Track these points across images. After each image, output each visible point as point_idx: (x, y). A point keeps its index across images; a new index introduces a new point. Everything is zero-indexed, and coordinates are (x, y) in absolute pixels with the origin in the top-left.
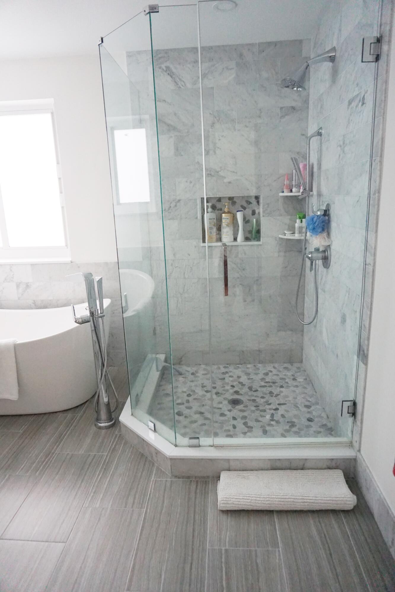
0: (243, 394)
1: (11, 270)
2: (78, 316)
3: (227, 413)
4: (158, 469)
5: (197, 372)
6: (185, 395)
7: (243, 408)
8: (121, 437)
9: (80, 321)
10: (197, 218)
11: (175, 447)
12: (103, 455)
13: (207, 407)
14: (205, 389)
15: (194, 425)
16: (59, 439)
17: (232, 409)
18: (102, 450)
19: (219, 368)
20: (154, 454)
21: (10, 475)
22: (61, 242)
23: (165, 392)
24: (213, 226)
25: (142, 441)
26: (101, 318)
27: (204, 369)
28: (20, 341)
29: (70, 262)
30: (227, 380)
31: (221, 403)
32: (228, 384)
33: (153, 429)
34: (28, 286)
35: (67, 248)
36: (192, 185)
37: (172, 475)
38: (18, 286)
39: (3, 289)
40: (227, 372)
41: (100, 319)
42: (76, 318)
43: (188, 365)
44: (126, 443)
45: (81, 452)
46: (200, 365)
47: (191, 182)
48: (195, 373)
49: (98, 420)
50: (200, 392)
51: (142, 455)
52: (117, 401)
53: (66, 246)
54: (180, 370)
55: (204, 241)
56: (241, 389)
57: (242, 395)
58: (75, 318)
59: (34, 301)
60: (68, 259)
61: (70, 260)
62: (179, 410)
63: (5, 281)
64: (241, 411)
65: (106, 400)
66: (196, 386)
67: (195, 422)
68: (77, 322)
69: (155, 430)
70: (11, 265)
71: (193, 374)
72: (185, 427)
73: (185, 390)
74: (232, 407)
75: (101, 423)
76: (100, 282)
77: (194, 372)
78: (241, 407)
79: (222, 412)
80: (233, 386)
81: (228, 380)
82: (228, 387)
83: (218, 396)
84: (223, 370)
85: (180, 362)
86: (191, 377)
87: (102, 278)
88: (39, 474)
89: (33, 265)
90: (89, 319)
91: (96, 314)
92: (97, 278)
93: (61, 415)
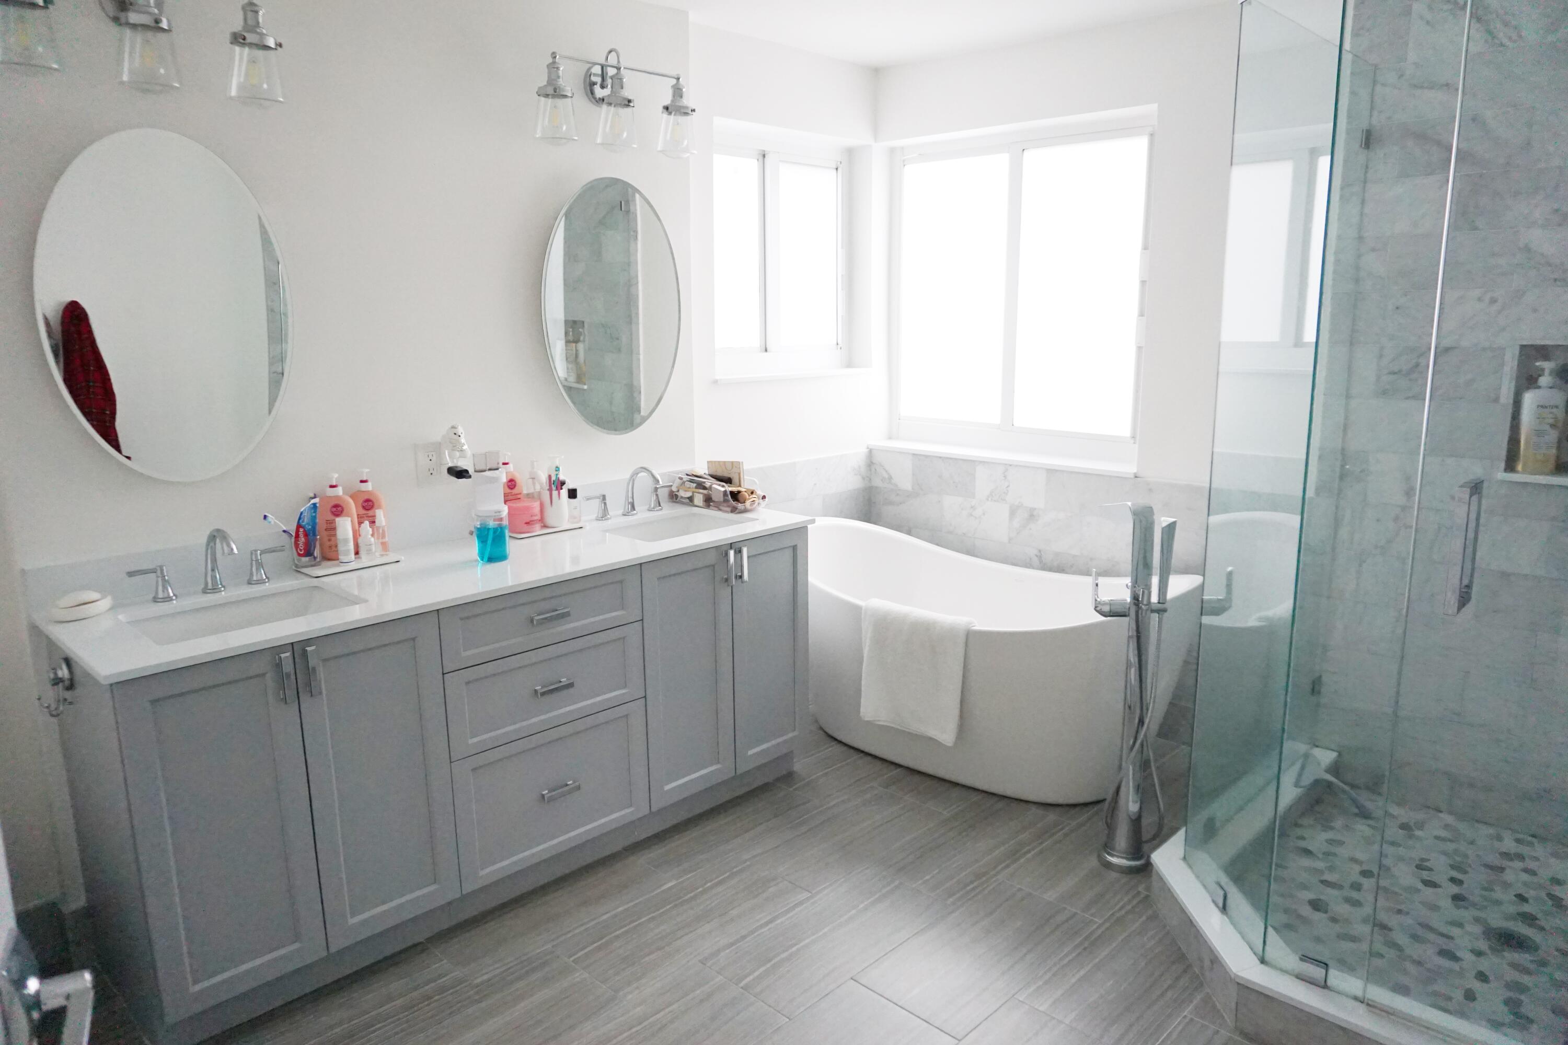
0: (1547, 928)
1: (1005, 477)
2: (1105, 597)
3: (1468, 957)
4: (1207, 1000)
5: (1421, 825)
6: (1357, 868)
7: (1532, 967)
8: (1146, 901)
9: (1106, 609)
10: (1496, 400)
11: (1258, 962)
12: (1092, 920)
13: (1409, 921)
14: (1425, 875)
15: (1347, 945)
16: (1014, 855)
17: (1488, 952)
18: (1093, 911)
19: (1499, 838)
20: (1207, 963)
21: (901, 884)
22: (1125, 430)
23: (1302, 844)
24: (1547, 427)
25: (1189, 923)
26: (1158, 613)
27: (1446, 826)
28: (980, 625)
29: (1132, 476)
30: (1509, 876)
31: (1460, 925)
32: (1506, 885)
33: (1221, 905)
34: (1032, 516)
35: (1134, 443)
36: (1495, 308)
37: (1236, 1028)
38: (1013, 512)
39: (984, 514)
40: (1521, 857)
41: (1155, 616)
42: (1098, 600)
43: (1401, 803)
44: (1154, 917)
45: (1051, 896)
46: (1441, 812)
47: (1493, 301)
48: (1414, 828)
49: (1108, 846)
50: (1405, 876)
51: (1182, 957)
52: (1161, 818)
53: (1133, 437)
54: (1369, 805)
55: (1510, 466)
56: (1547, 913)
57: (1542, 929)
58: (1096, 600)
59: (1040, 551)
60: (1130, 469)
61: (1135, 471)
62: (1322, 897)
63: (990, 499)
64: (1515, 966)
65: (1133, 807)
66: (1401, 859)
67: (1354, 939)
68: (1098, 609)
69: (1224, 909)
70: (1008, 466)
71: (1404, 827)
72: (1318, 940)
73: (1360, 855)
74: (1491, 948)
75: (1112, 856)
76: (1170, 530)
77: (1412, 824)
78: (1523, 958)
79: (1450, 946)
80: (1522, 898)
81: (1514, 875)
82: (1507, 897)
83: (1458, 907)
84: (1509, 844)
85: (1374, 786)
86: (1393, 832)
87: (1174, 523)
88: (953, 903)
89: (1051, 472)
90: (1127, 611)
91: (1145, 602)
92: (1162, 521)
93: (1034, 808)
